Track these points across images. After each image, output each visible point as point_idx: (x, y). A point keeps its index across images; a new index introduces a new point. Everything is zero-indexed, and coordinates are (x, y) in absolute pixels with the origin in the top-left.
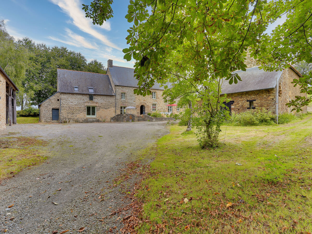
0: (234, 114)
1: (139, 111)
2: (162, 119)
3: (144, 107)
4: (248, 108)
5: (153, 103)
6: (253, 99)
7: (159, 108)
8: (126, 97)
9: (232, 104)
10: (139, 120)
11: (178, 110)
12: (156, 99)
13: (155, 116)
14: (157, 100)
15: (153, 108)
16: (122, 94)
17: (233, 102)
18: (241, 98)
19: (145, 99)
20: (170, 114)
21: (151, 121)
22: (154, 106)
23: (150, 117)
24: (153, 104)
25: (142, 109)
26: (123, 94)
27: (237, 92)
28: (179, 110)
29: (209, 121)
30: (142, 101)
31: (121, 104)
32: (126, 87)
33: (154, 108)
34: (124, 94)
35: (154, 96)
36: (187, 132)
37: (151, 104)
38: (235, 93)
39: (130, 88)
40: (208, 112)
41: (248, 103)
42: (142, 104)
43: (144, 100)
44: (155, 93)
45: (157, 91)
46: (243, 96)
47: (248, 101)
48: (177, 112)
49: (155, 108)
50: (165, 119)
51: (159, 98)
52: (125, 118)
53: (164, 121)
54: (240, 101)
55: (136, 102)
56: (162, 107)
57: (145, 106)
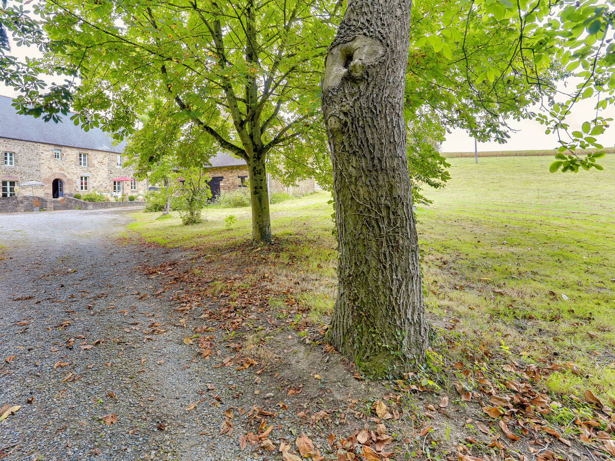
0: (223, 193)
1: (50, 191)
2: (105, 204)
3: (61, 182)
4: (240, 186)
5: (82, 175)
6: (245, 175)
7: (95, 184)
8: (16, 161)
9: (221, 181)
10: (55, 209)
11: (133, 189)
12: (88, 167)
13: (91, 200)
14: (91, 169)
15: (82, 184)
16: (6, 154)
17: (223, 178)
18: (231, 173)
19: (64, 167)
20: (119, 195)
21: (84, 209)
22: (84, 181)
23: (81, 202)
24: (82, 178)
25: (57, 186)
26: (8, 154)
27: (226, 165)
28: (135, 188)
29: (192, 199)
30: (57, 170)
31: (4, 177)
32: (17, 141)
33: (84, 186)
34: (11, 155)
35: (82, 162)
36: (164, 216)
37: (78, 178)
38: (224, 167)
39: (28, 143)
40: (190, 191)
41: (240, 179)
42: (57, 177)
43: (62, 169)
44: (85, 155)
45: (90, 152)
46: (234, 171)
47: (239, 177)
48: (132, 192)
49: (86, 184)
50: (113, 205)
51: (94, 166)
52: (21, 205)
53: (109, 207)
54: (231, 177)
55: (42, 171)
56: (101, 183)
57: (64, 180)
